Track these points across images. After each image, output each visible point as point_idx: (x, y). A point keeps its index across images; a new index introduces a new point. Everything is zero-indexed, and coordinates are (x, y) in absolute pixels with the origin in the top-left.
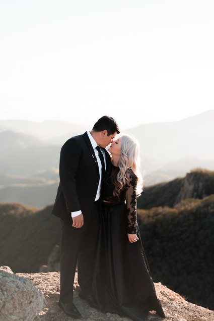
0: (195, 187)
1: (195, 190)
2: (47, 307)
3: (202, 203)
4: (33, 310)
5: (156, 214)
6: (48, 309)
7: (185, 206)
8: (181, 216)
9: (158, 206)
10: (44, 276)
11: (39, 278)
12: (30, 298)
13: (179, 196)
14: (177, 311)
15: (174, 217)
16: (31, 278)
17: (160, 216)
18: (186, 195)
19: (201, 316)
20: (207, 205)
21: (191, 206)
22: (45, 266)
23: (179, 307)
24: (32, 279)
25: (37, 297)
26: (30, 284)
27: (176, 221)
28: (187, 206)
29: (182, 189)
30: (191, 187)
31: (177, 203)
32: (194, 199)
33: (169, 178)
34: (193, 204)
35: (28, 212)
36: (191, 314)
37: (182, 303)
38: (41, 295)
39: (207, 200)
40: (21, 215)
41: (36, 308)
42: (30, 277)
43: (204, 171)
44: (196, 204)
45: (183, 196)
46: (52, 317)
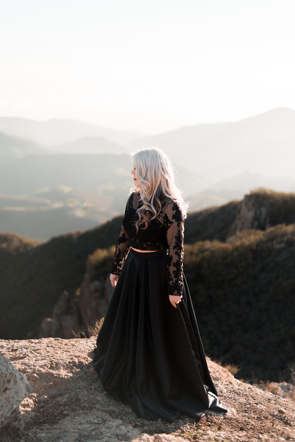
0: (256, 214)
1: (256, 218)
2: (34, 392)
3: (265, 236)
4: (9, 401)
5: (202, 251)
6: (35, 395)
7: (241, 239)
8: (236, 254)
9: (204, 239)
10: (33, 345)
11: (26, 348)
12: (4, 384)
13: (234, 225)
14: (222, 396)
15: (226, 255)
16: (15, 348)
17: (207, 253)
18: (243, 224)
19: (257, 404)
20: (272, 238)
21: (249, 240)
22: (49, 320)
23: (225, 390)
24: (16, 350)
25: (15, 382)
26: (5, 364)
27: (229, 261)
28: (244, 240)
29: (238, 216)
30: (250, 215)
31: (231, 235)
32: (254, 231)
33: (221, 201)
34: (252, 237)
35: (26, 245)
36: (243, 400)
37: (231, 383)
38: (22, 379)
39: (271, 232)
40: (17, 249)
41: (13, 398)
42: (13, 346)
43: (268, 192)
44: (257, 237)
45: (239, 226)
46: (42, 407)
